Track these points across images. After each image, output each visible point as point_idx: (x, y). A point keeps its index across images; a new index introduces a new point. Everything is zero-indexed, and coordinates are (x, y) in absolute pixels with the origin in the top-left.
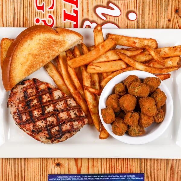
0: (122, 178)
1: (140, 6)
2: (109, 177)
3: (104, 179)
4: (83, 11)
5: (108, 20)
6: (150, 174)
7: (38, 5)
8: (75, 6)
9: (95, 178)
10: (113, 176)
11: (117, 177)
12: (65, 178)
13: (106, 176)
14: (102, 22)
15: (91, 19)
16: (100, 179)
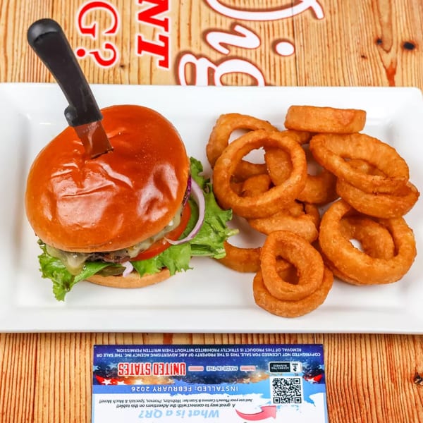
0: (271, 355)
1: (300, 32)
2: (240, 352)
3: (227, 355)
4: (179, 37)
5: (233, 53)
7: (84, 26)
8: (162, 28)
9: (205, 353)
10: (250, 350)
11: (259, 353)
12: (135, 353)
13: (233, 350)
14: (219, 57)
15: (196, 51)
16: (218, 355)
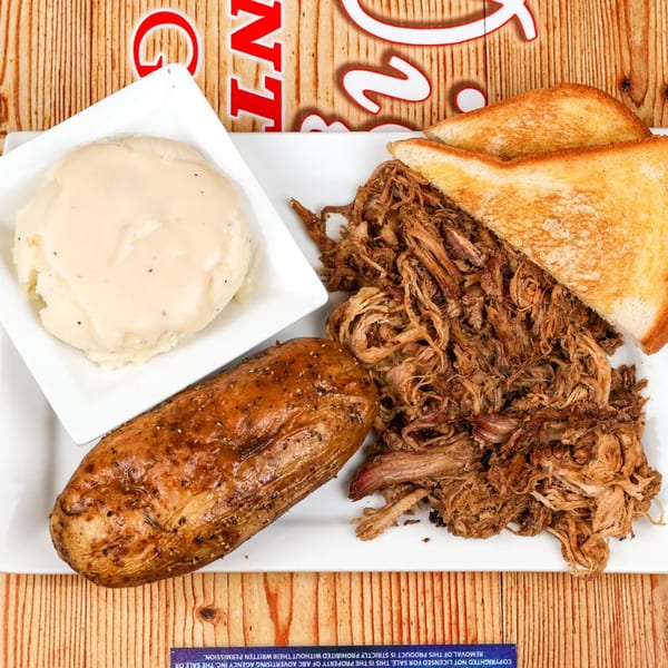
0: (437, 663)
1: (496, 68)
2: (390, 659)
3: (371, 663)
4: (298, 81)
5: (386, 111)
6: (536, 647)
7: (143, 63)
8: (271, 64)
9: (339, 660)
10: (405, 655)
11: (418, 659)
12: (232, 661)
13: (380, 655)
14: (364, 118)
15: (326, 108)
16: (358, 663)
